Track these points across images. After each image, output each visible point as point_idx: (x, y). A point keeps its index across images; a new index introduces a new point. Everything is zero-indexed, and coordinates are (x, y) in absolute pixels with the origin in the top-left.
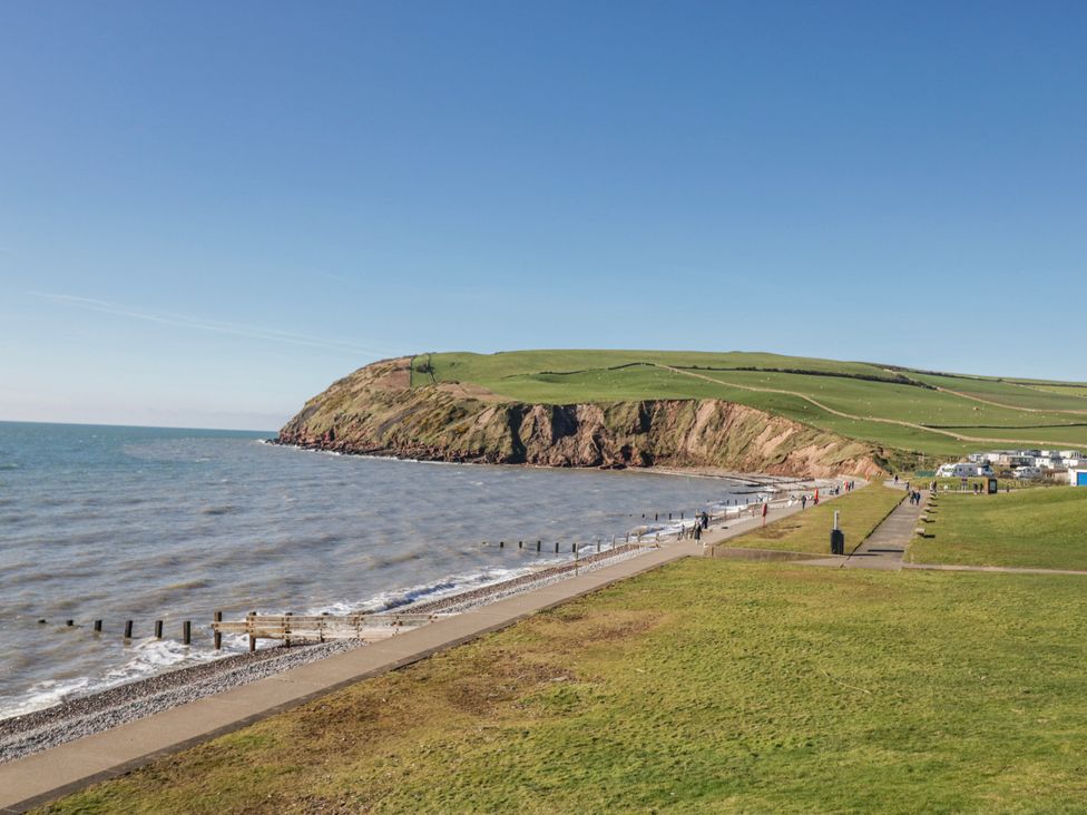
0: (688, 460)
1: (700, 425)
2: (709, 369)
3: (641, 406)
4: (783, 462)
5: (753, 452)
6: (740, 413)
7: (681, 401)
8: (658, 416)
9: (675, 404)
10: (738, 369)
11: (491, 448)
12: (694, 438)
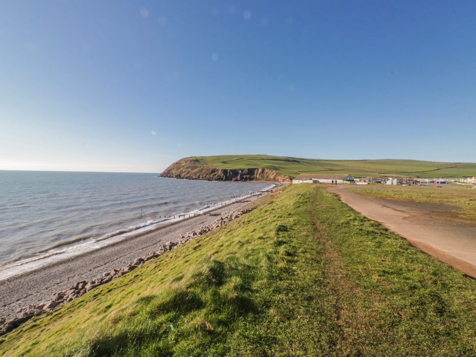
0: (257, 179)
1: (259, 173)
2: (255, 159)
4: (274, 179)
5: (269, 177)
6: (266, 171)
7: (255, 168)
10: (261, 159)
11: (221, 177)
12: (258, 175)
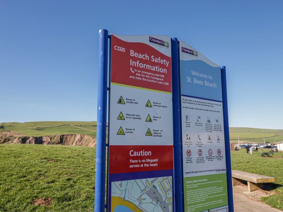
1: (76, 141)
2: (85, 126)
3: (61, 136)
6: (86, 137)
7: (71, 135)
8: (65, 139)
9: (70, 136)
10: (92, 126)
12: (74, 144)
